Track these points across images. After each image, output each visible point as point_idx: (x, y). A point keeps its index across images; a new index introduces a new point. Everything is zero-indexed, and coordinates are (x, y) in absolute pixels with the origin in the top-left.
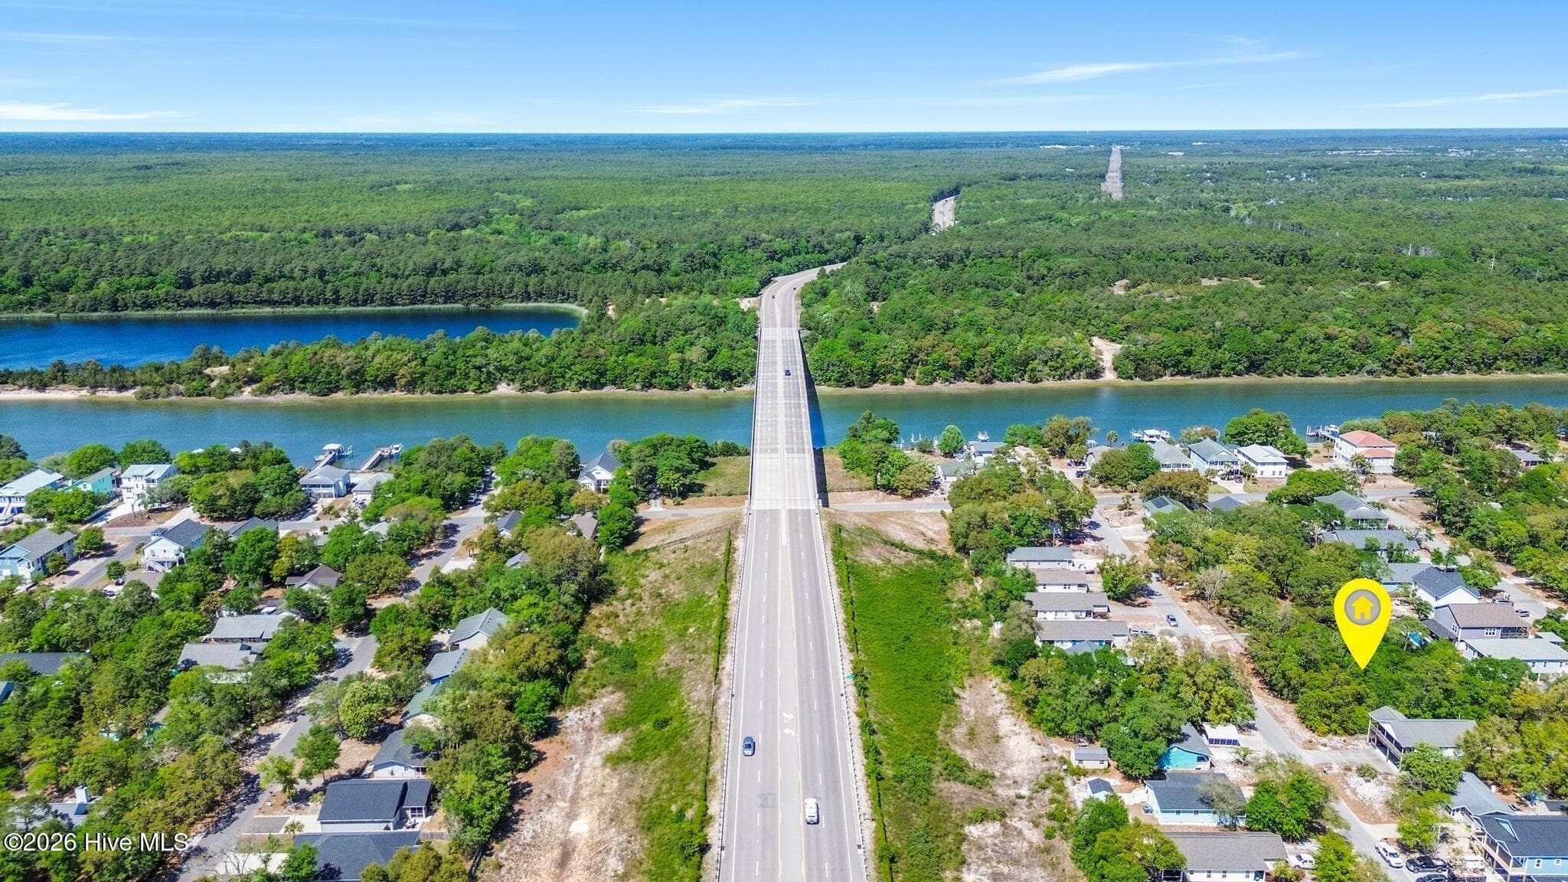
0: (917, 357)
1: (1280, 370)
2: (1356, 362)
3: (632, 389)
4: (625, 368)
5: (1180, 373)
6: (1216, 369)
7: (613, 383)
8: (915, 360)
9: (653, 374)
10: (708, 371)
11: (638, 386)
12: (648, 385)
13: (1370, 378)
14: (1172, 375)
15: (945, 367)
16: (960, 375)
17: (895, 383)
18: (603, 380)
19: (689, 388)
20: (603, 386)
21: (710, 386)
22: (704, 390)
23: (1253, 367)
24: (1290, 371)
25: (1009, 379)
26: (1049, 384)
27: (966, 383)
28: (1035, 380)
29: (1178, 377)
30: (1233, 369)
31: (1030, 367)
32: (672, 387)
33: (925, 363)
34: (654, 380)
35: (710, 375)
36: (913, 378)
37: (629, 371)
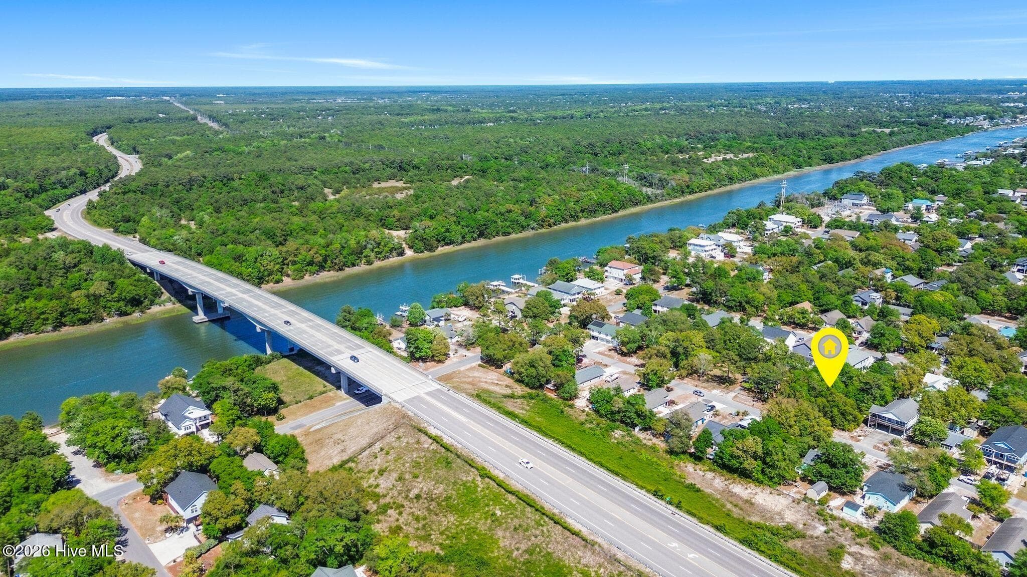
0: (286, 259)
1: (494, 234)
2: (525, 224)
3: (43, 332)
4: (30, 314)
5: (447, 244)
6: (464, 240)
7: (20, 330)
8: (286, 262)
9: (62, 314)
10: (118, 301)
11: (50, 328)
12: (59, 325)
13: (534, 232)
14: (442, 246)
15: (311, 263)
16: (322, 268)
17: (277, 282)
18: (7, 330)
19: (102, 320)
20: (8, 335)
21: (122, 314)
22: (116, 319)
23: (481, 235)
24: (498, 234)
25: (354, 265)
26: (377, 264)
27: (326, 273)
28: (369, 263)
29: (446, 247)
30: (472, 237)
31: (364, 254)
32: (85, 322)
33: (294, 263)
34: (64, 320)
35: (121, 303)
36: (288, 276)
37: (34, 316)
